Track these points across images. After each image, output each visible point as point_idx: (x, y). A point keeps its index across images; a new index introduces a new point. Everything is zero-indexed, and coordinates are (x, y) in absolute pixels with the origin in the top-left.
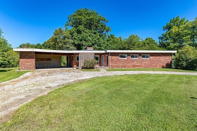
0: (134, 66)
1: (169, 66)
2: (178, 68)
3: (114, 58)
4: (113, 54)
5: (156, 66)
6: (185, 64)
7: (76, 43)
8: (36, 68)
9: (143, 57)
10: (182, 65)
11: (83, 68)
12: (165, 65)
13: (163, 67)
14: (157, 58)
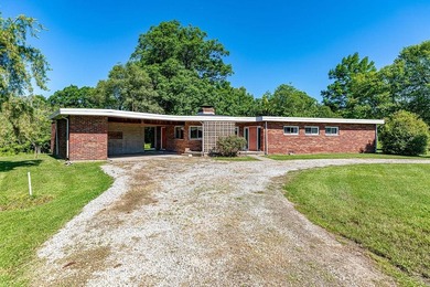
0: (312, 150)
1: (371, 149)
2: (390, 153)
3: (275, 132)
4: (272, 125)
5: (350, 149)
6: (403, 145)
7: (166, 98)
8: (109, 156)
9: (328, 131)
10: (398, 146)
11: (211, 155)
12: (364, 147)
13: (362, 152)
14: (351, 133)
